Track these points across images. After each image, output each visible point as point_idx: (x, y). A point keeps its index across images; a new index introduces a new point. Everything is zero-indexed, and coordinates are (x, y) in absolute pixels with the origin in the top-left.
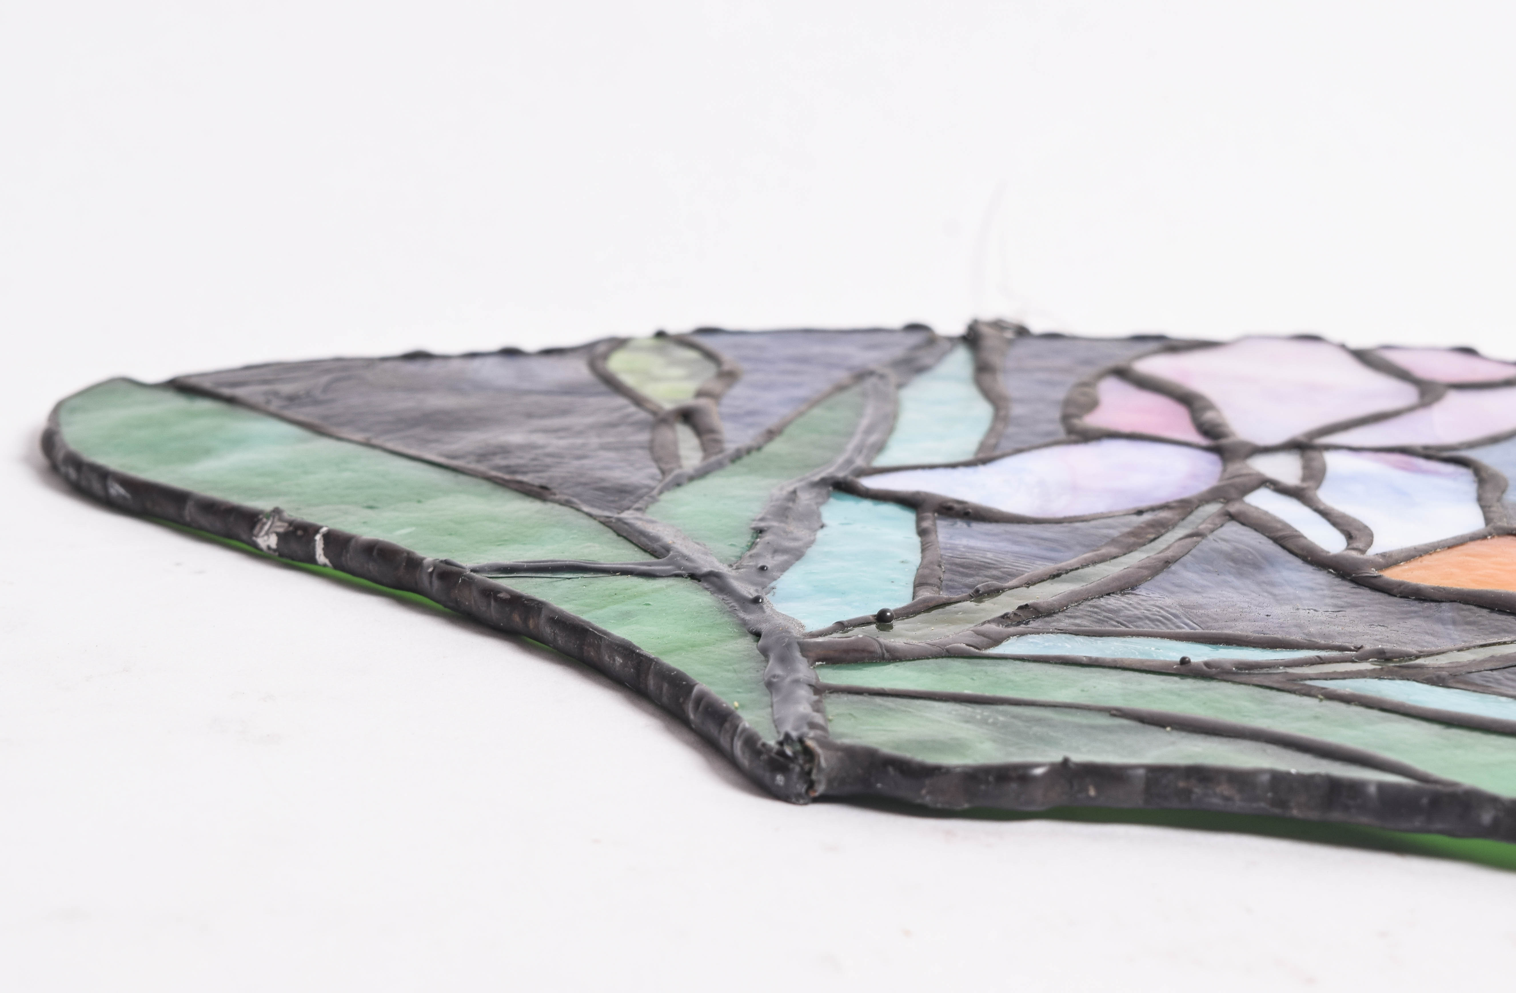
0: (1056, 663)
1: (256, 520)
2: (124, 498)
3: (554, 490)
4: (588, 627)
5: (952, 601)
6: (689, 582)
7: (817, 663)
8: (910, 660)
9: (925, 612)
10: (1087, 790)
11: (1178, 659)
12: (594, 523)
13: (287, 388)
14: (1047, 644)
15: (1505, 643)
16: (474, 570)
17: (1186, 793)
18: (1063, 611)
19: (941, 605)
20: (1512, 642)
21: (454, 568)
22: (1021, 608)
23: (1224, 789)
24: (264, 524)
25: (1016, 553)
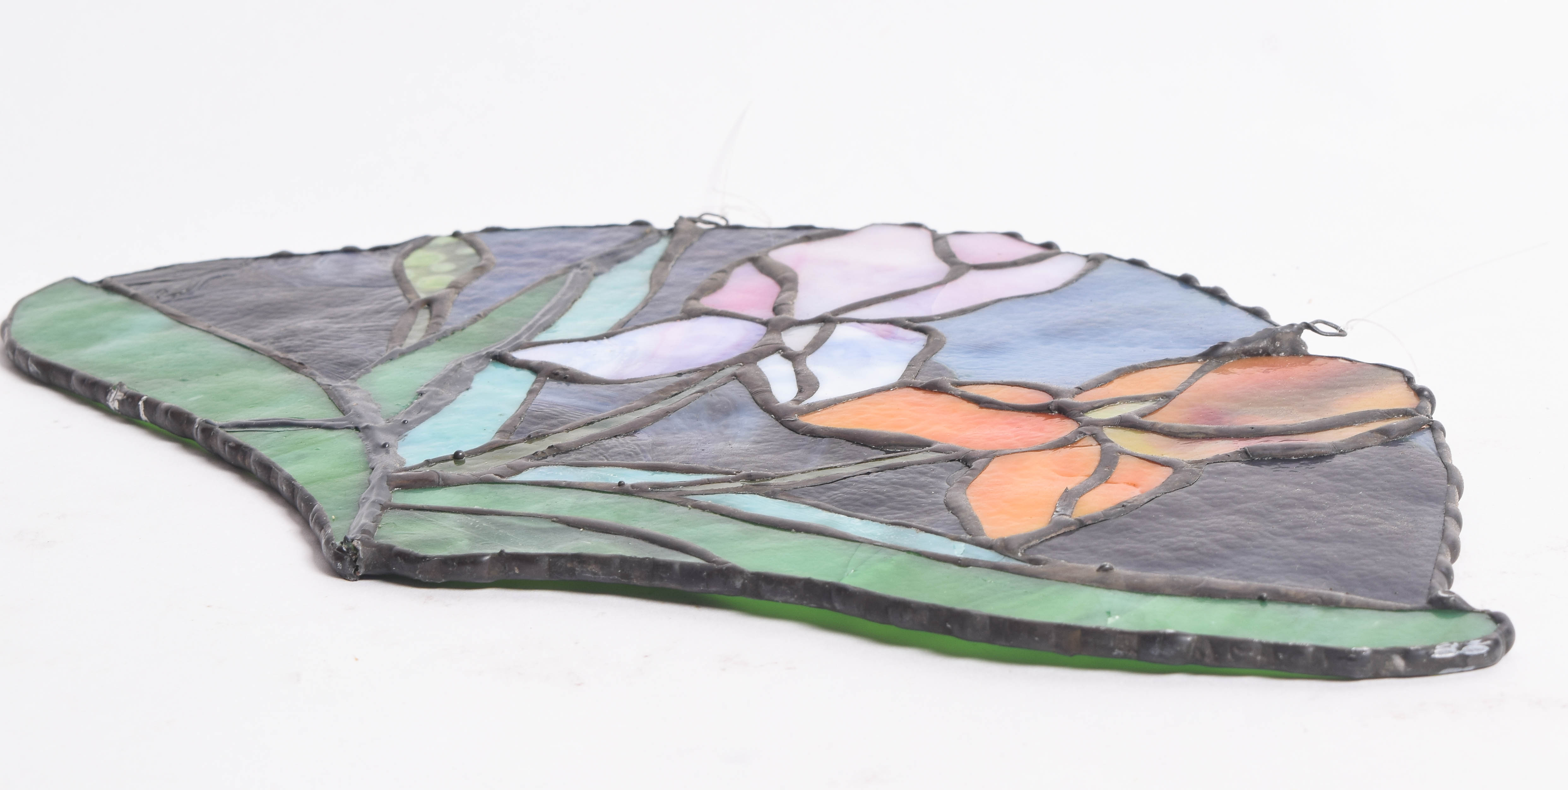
0: (544, 486)
1: (108, 390)
2: (37, 373)
3: (307, 365)
4: (272, 466)
5: (510, 443)
6: (354, 432)
7: (395, 489)
8: (455, 486)
9: (489, 451)
10: (514, 571)
11: (617, 482)
12: (319, 389)
13: (175, 286)
14: (548, 473)
15: (836, 467)
16: (221, 427)
17: (572, 571)
18: (578, 449)
19: (502, 446)
20: (841, 467)
21: (209, 425)
22: (549, 447)
23: (593, 568)
24: (112, 393)
25: (578, 407)
